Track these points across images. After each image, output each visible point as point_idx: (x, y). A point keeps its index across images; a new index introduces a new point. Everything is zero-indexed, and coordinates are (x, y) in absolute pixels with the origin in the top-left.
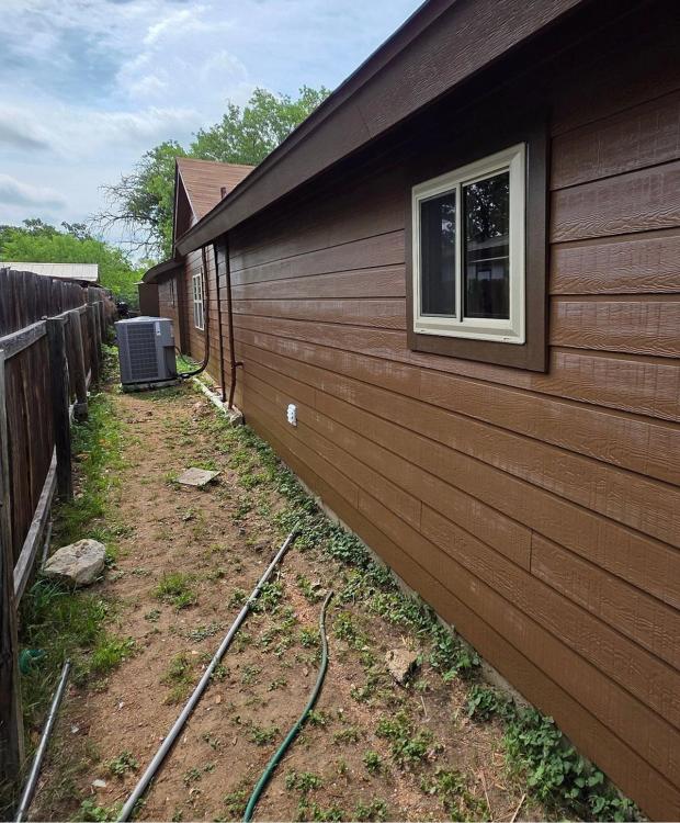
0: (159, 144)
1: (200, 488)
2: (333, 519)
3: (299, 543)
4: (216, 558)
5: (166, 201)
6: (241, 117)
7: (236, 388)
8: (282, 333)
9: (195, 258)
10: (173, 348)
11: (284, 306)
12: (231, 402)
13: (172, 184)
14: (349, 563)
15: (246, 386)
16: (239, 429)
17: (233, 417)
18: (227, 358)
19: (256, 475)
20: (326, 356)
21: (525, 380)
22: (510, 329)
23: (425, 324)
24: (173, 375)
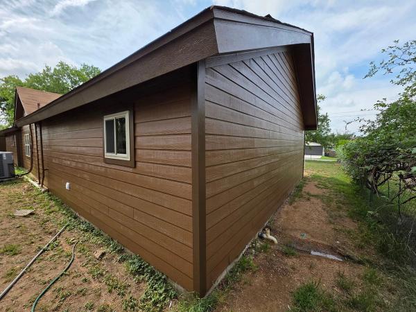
0: (7, 76)
1: (25, 216)
2: (83, 219)
3: (68, 228)
4: (30, 238)
5: (11, 101)
6: (52, 71)
7: (45, 178)
8: (64, 158)
9: (26, 128)
10: (13, 164)
11: (65, 149)
12: (43, 184)
13: (14, 95)
14: (86, 231)
15: (49, 177)
16: (46, 194)
17: (43, 190)
18: (41, 167)
19: (53, 209)
20: (80, 165)
21: (131, 170)
22: (126, 157)
23: (108, 155)
24: (13, 175)
